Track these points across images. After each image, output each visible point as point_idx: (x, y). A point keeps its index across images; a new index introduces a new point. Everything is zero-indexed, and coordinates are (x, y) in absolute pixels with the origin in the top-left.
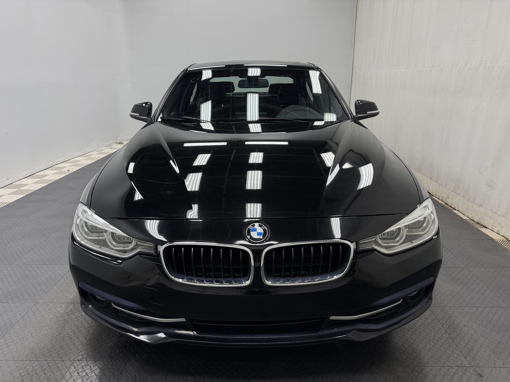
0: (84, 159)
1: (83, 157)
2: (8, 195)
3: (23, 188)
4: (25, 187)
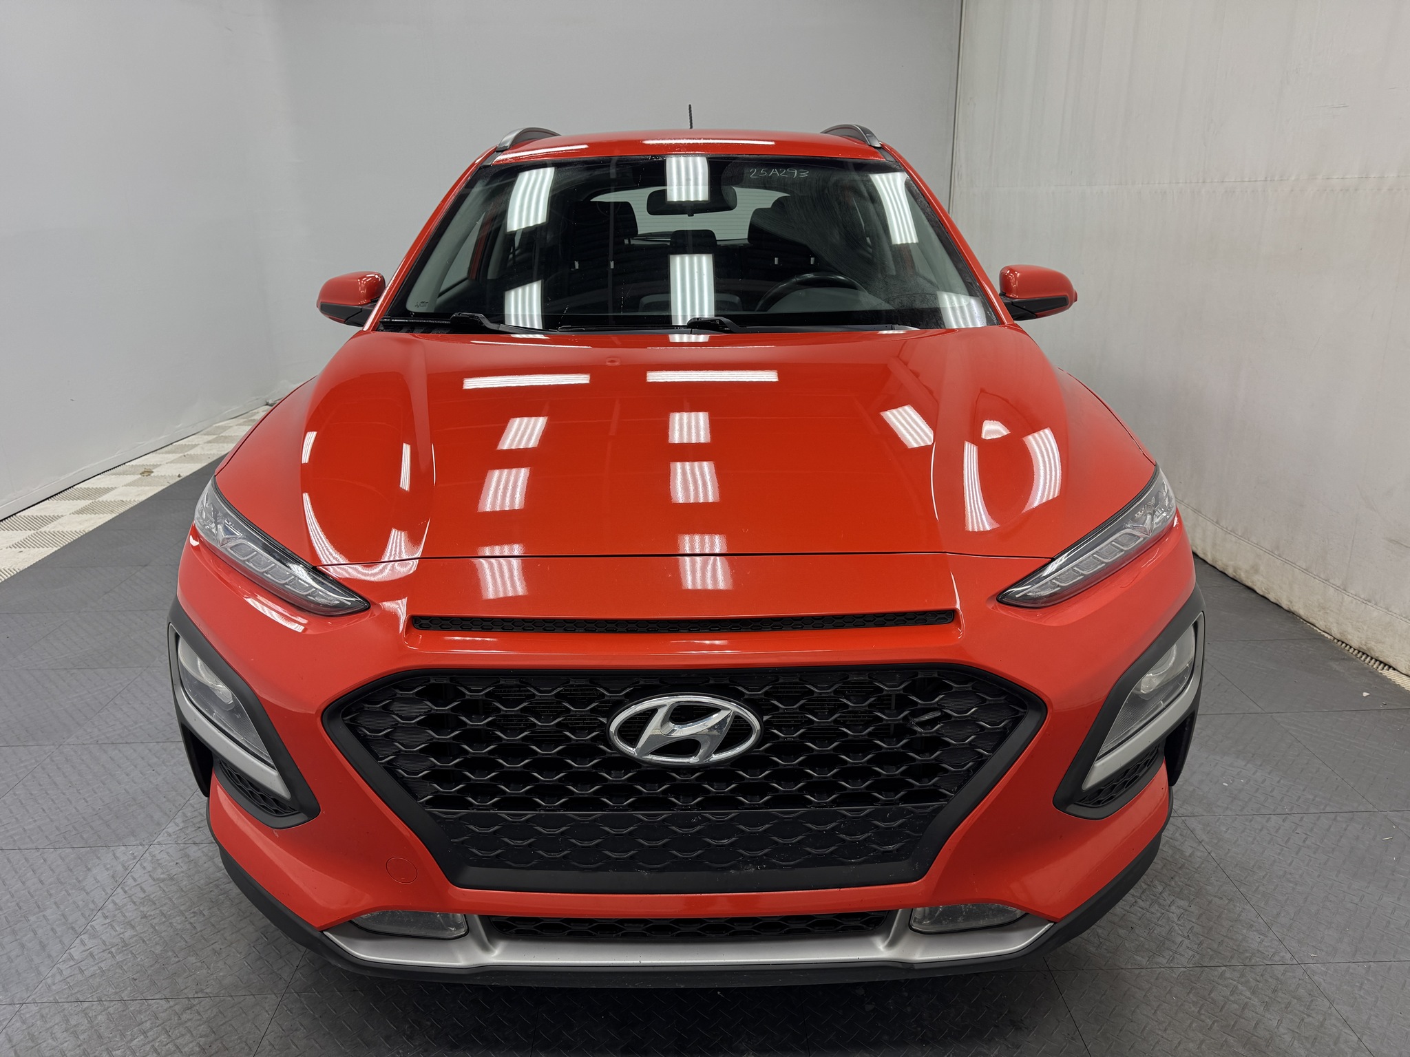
0: (169, 461)
1: (166, 453)
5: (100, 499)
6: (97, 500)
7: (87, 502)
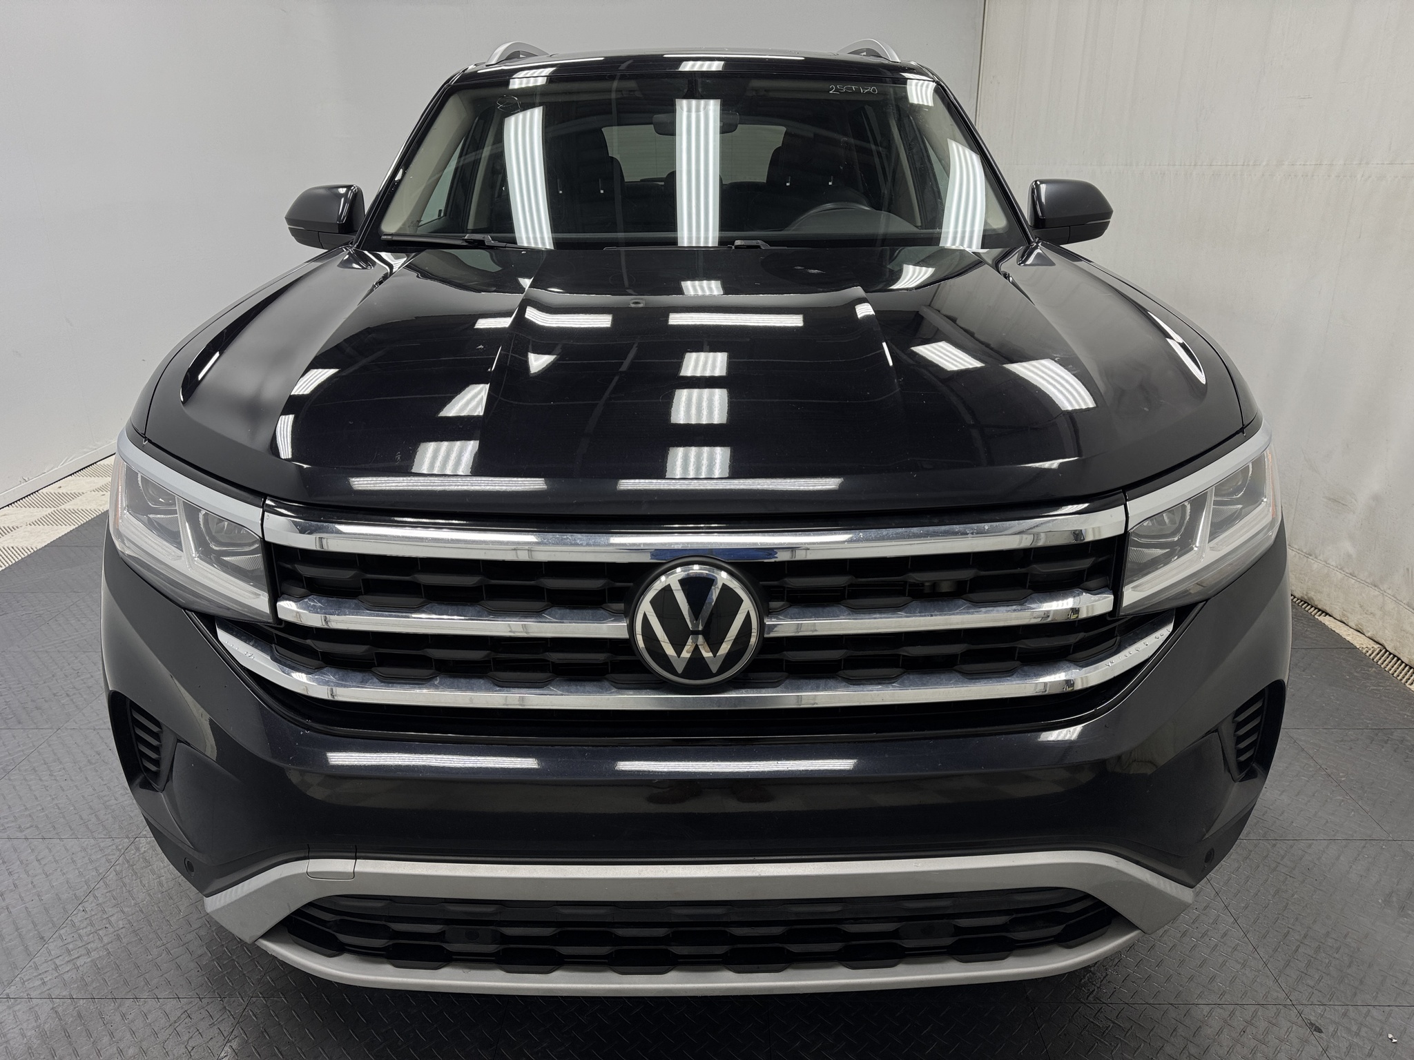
2: (30, 525)
3: (68, 506)
4: (73, 502)
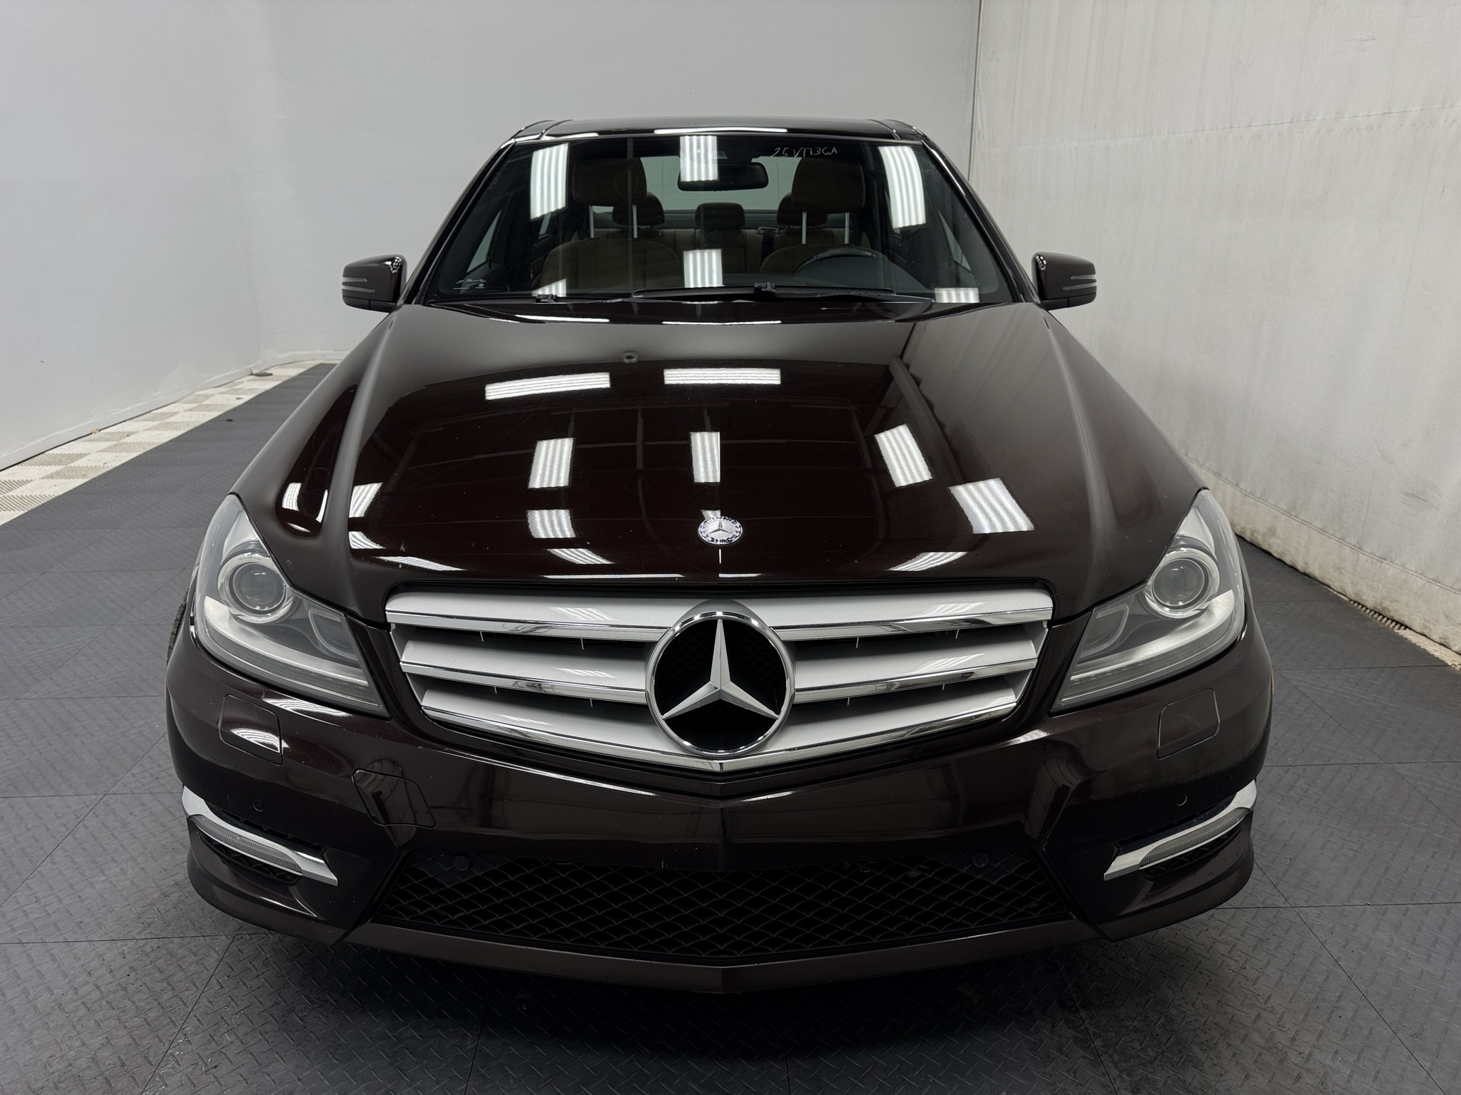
0: (146, 428)
1: (144, 420)
5: (72, 465)
6: (69, 466)
7: (58, 468)
